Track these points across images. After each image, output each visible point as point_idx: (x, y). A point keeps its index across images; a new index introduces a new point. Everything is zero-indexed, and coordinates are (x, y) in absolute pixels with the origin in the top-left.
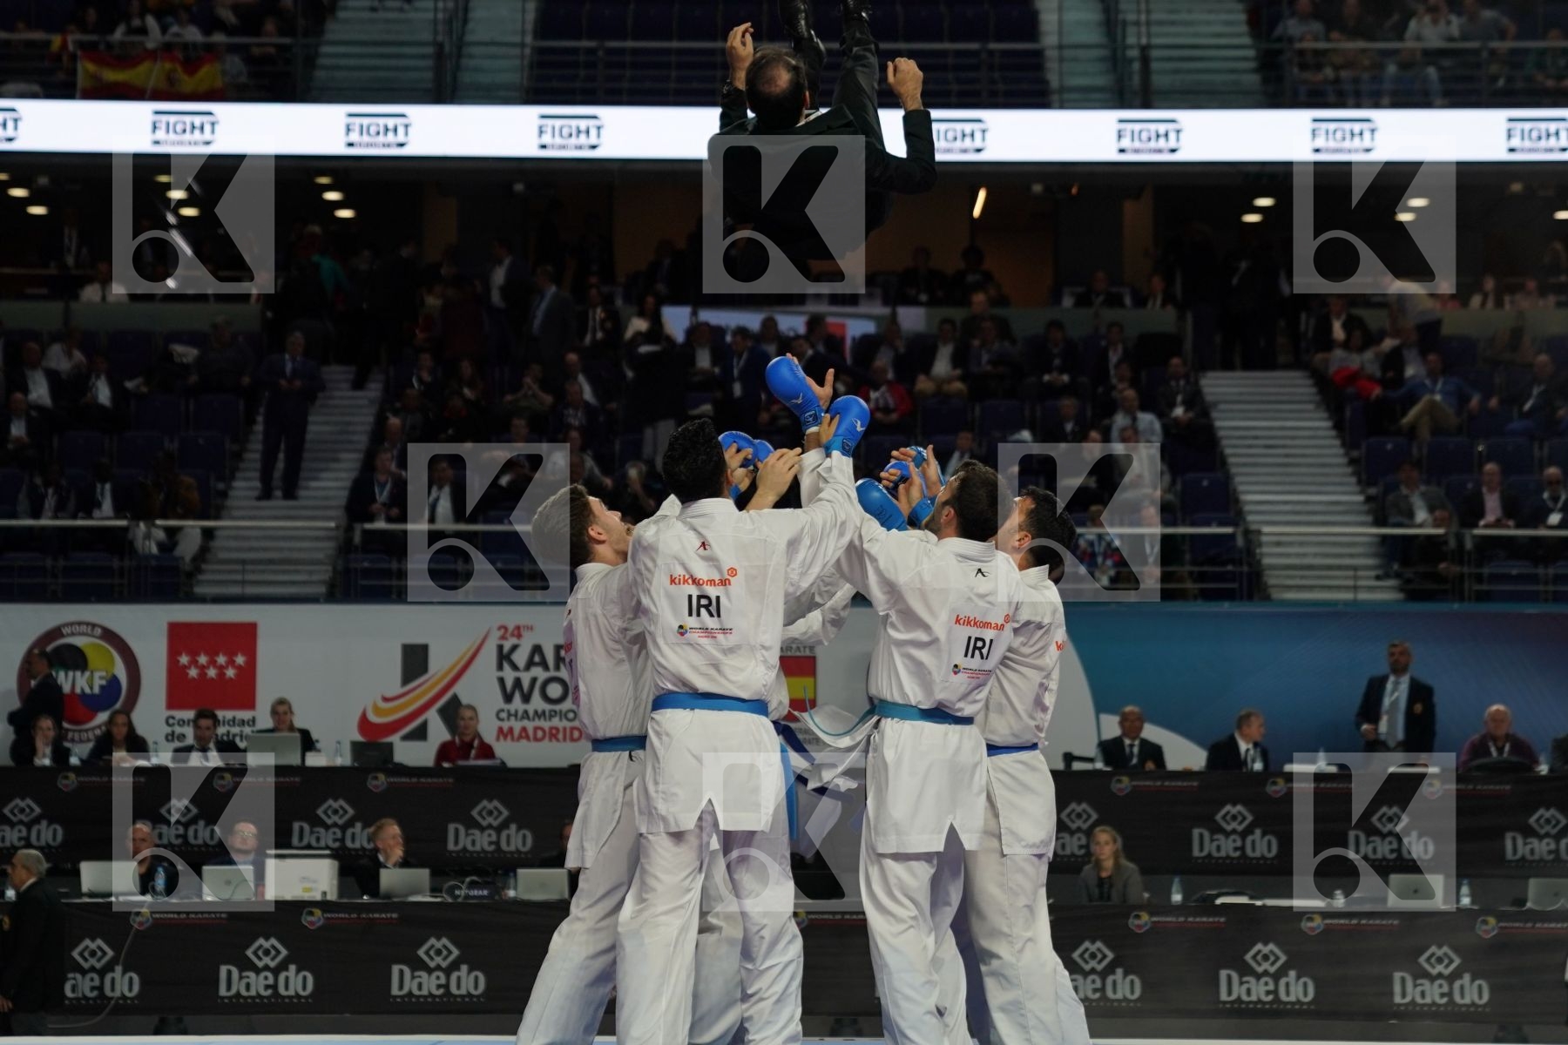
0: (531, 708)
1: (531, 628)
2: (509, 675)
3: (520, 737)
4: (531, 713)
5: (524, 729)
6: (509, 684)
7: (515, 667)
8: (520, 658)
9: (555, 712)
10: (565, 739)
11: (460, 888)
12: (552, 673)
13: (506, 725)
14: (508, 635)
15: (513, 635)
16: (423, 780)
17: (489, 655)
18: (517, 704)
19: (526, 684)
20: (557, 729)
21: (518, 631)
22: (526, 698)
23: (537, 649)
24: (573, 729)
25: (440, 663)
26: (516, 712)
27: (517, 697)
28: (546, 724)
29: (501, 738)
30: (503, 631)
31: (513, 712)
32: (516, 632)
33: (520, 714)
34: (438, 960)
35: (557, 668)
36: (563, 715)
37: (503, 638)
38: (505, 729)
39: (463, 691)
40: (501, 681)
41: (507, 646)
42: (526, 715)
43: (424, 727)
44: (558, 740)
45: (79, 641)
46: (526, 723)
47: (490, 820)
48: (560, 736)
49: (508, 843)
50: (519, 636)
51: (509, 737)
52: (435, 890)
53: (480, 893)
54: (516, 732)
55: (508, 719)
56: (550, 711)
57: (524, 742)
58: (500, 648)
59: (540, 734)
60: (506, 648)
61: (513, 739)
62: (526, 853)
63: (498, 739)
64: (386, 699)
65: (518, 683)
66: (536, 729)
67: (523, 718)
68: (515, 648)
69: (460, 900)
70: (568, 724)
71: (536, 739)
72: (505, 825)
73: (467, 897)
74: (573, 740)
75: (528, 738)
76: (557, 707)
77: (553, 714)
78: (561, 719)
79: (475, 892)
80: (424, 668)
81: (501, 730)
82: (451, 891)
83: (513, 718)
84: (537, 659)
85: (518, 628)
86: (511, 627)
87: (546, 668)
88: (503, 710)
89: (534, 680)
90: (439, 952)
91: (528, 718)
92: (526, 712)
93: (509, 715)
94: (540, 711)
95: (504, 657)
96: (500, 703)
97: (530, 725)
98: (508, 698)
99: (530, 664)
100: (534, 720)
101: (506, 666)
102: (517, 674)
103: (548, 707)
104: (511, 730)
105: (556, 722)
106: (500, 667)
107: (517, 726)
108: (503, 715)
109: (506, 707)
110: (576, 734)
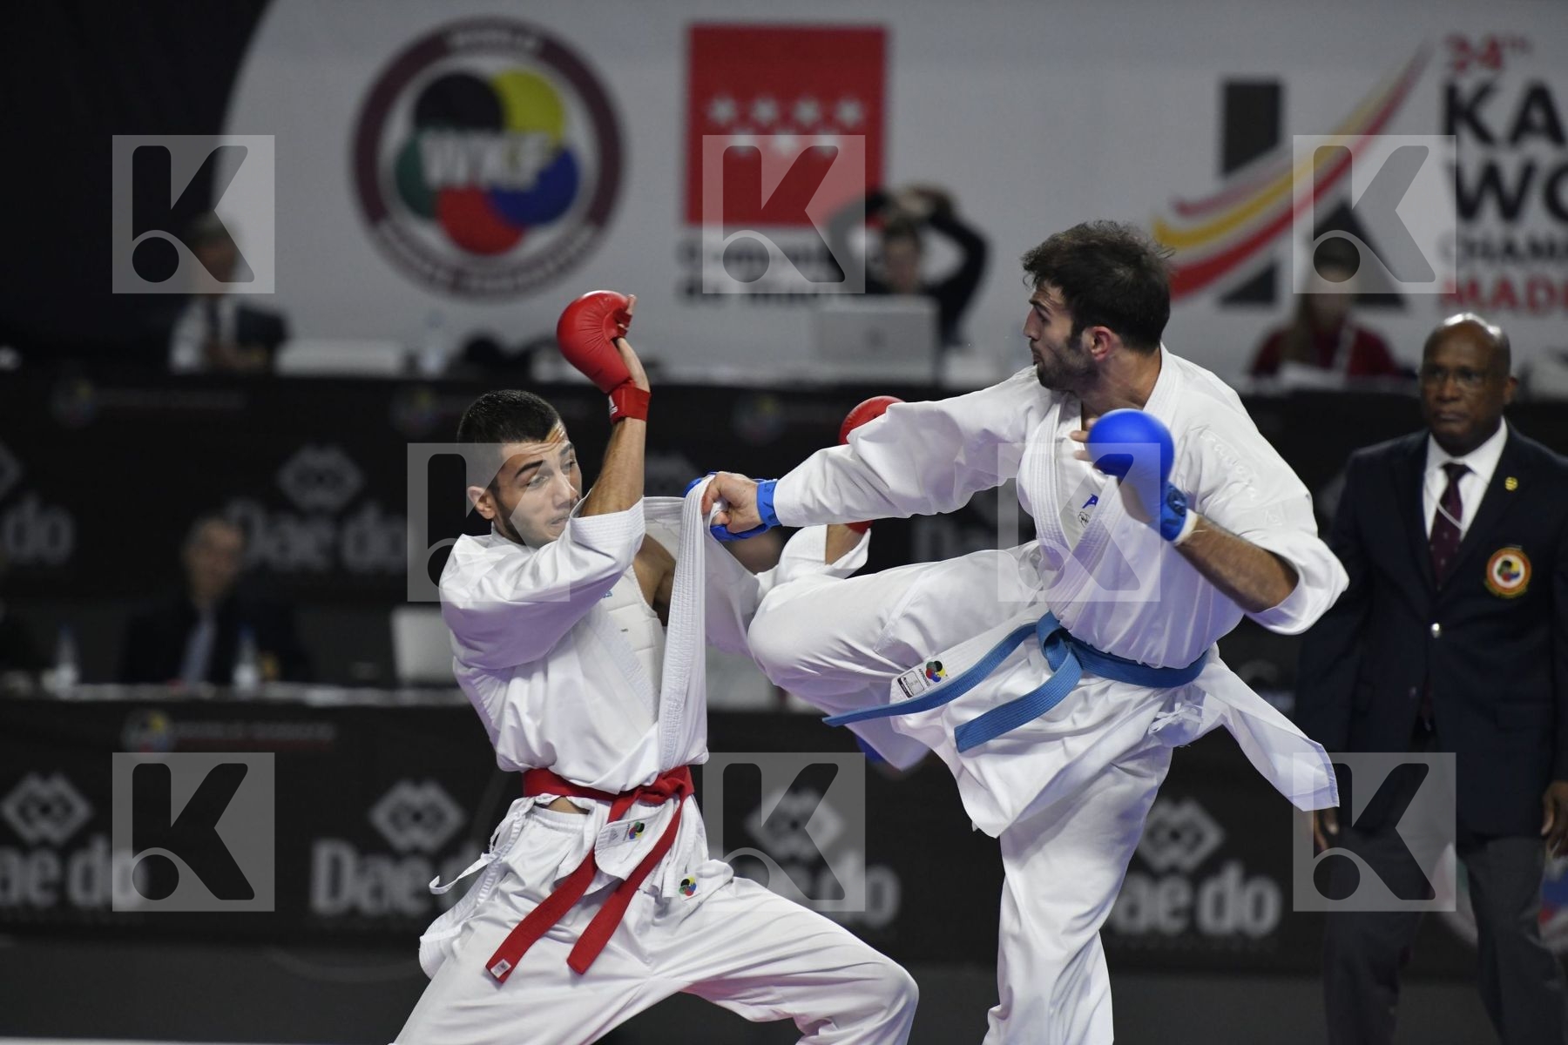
0: (1522, 233)
1: (1521, 45)
2: (1473, 156)
3: (1497, 303)
4: (1522, 248)
5: (1505, 283)
6: (1472, 176)
7: (1483, 136)
8: (1499, 114)
13: (1463, 275)
14: (1470, 60)
15: (1481, 60)
17: (1425, 105)
18: (1490, 222)
19: (1510, 179)
21: (1493, 55)
22: (1511, 210)
23: (1538, 94)
26: (1488, 242)
27: (1491, 207)
28: (1557, 273)
30: (1457, 50)
31: (1480, 242)
32: (1488, 54)
33: (1496, 247)
37: (1459, 66)
40: (1455, 167)
41: (1467, 85)
42: (1510, 250)
45: (490, 65)
46: (1509, 268)
50: (1497, 63)
54: (1488, 290)
55: (1470, 260)
58: (1451, 93)
60: (1466, 91)
64: (1184, 209)
65: (1491, 175)
66: (1532, 286)
67: (1502, 257)
68: (1484, 92)
71: (1533, 305)
83: (1479, 258)
84: (1537, 116)
85: (1494, 43)
86: (1477, 42)
88: (1456, 239)
89: (1528, 171)
91: (1516, 258)
92: (1509, 243)
93: (1472, 250)
94: (1542, 241)
95: (1460, 113)
97: (1518, 276)
98: (1470, 209)
99: (1521, 129)
100: (1527, 261)
101: (1465, 132)
102: (1491, 152)
103: (1561, 232)
104: (1475, 285)
106: (1452, 136)
107: (1490, 276)
108: (1459, 250)
109: (1465, 230)
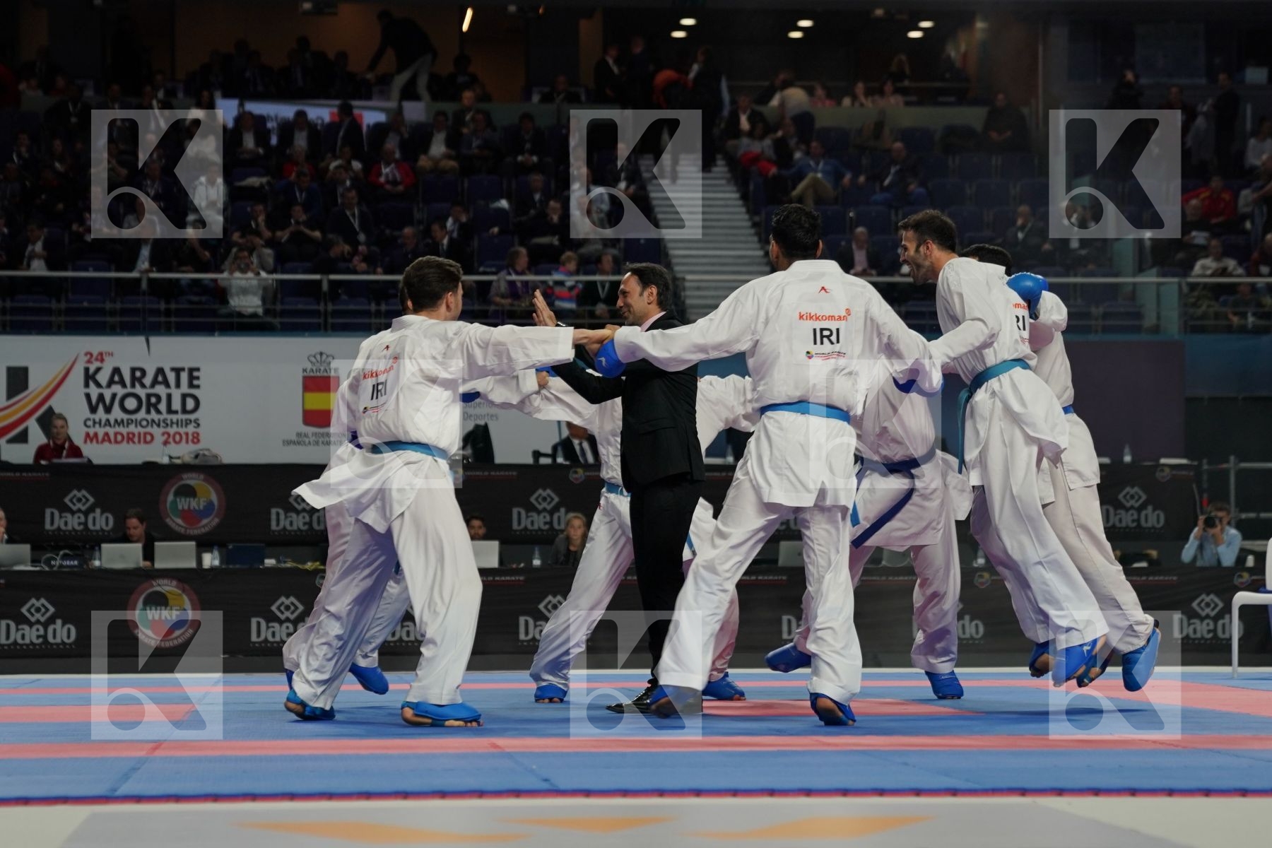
0: (112, 417)
1: (111, 354)
2: (94, 392)
3: (103, 440)
4: (112, 422)
5: (107, 434)
6: (94, 400)
7: (98, 385)
8: (103, 377)
9: (132, 421)
10: (139, 442)
11: (56, 559)
12: (129, 390)
13: (91, 431)
14: (93, 359)
15: (97, 359)
16: (24, 474)
17: (78, 376)
18: (101, 414)
19: (108, 399)
20: (134, 435)
21: (101, 357)
22: (108, 410)
23: (117, 371)
24: (145, 434)
25: (38, 381)
26: (100, 420)
27: (101, 408)
28: (124, 430)
29: (88, 441)
30: (89, 356)
31: (97, 420)
32: (99, 357)
33: (103, 423)
34: (38, 616)
35: (133, 386)
36: (138, 423)
37: (89, 362)
38: (91, 434)
39: (57, 403)
40: (88, 396)
41: (92, 369)
42: (108, 423)
43: (25, 433)
44: (134, 442)
46: (108, 429)
47: (79, 506)
48: (136, 439)
49: (94, 524)
50: (102, 360)
51: (94, 441)
52: (35, 561)
53: (72, 563)
54: (100, 436)
55: (94, 426)
56: (128, 420)
57: (106, 444)
58: (87, 370)
59: (119, 438)
60: (92, 370)
61: (97, 442)
62: (109, 532)
63: (85, 442)
65: (101, 398)
66: (116, 434)
67: (105, 425)
68: (98, 370)
69: (55, 569)
70: (142, 430)
71: (116, 442)
72: (91, 510)
73: (61, 566)
74: (146, 442)
75: (110, 441)
76: (133, 417)
77: (130, 422)
78: (136, 426)
79: (68, 563)
80: (25, 387)
81: (88, 435)
82: (48, 562)
83: (97, 426)
84: (116, 378)
85: (101, 354)
86: (95, 354)
87: (124, 386)
88: (89, 419)
89: (114, 396)
90: (38, 610)
91: (110, 425)
92: (108, 420)
93: (95, 423)
94: (119, 420)
95: (90, 377)
96: (86, 413)
97: (111, 431)
98: (93, 410)
99: (111, 383)
100: (114, 426)
101: (91, 384)
102: (100, 391)
103: (125, 417)
104: (96, 435)
105: (132, 428)
106: (87, 385)
107: (101, 432)
108: (90, 423)
109: (92, 416)
110: (149, 438)
